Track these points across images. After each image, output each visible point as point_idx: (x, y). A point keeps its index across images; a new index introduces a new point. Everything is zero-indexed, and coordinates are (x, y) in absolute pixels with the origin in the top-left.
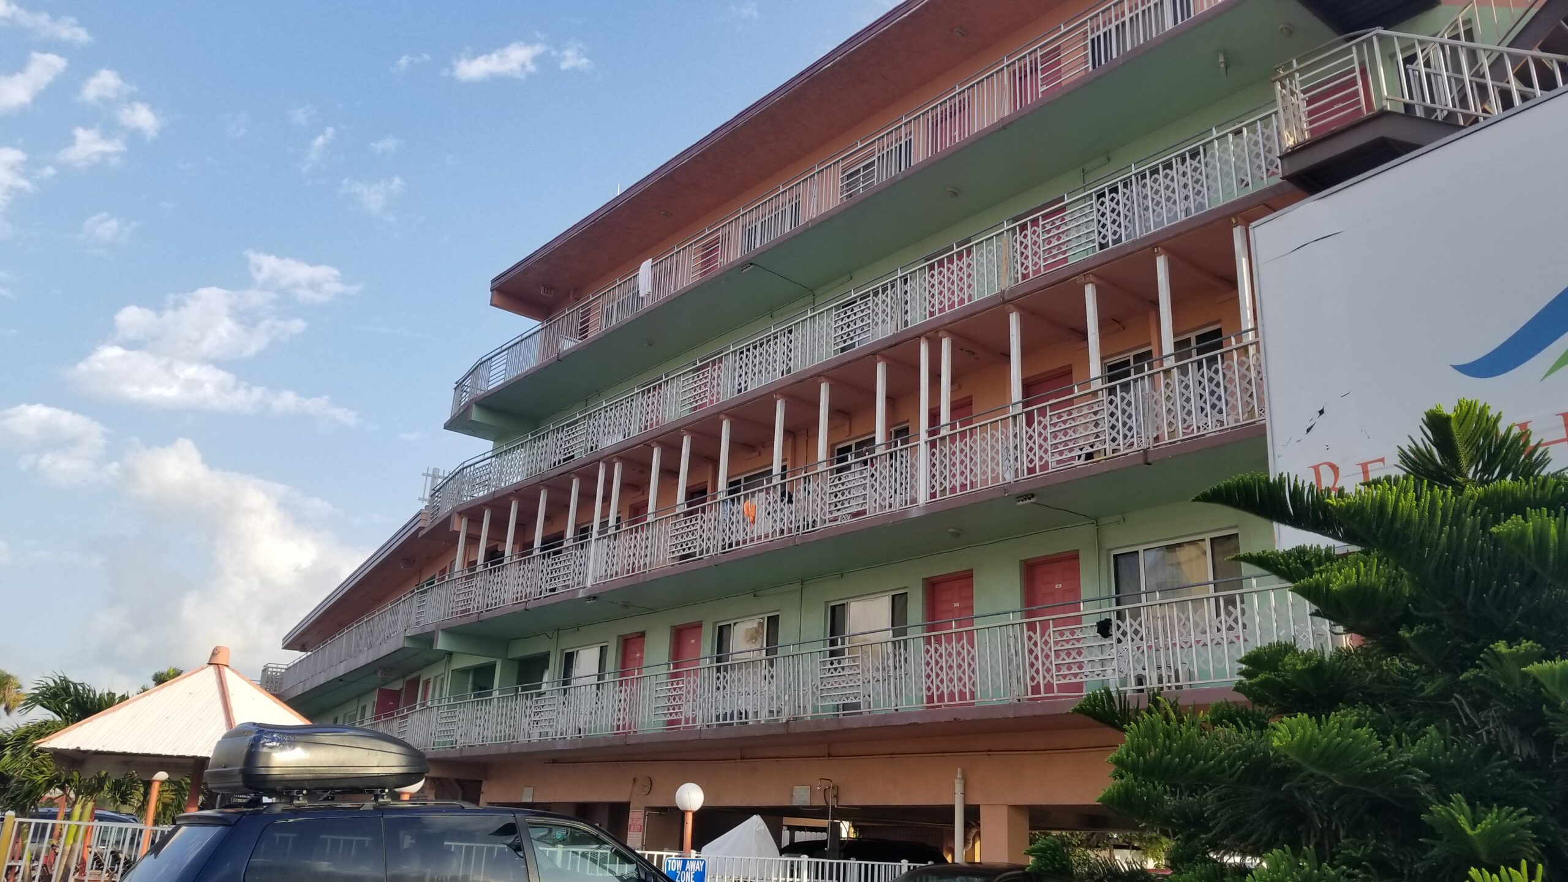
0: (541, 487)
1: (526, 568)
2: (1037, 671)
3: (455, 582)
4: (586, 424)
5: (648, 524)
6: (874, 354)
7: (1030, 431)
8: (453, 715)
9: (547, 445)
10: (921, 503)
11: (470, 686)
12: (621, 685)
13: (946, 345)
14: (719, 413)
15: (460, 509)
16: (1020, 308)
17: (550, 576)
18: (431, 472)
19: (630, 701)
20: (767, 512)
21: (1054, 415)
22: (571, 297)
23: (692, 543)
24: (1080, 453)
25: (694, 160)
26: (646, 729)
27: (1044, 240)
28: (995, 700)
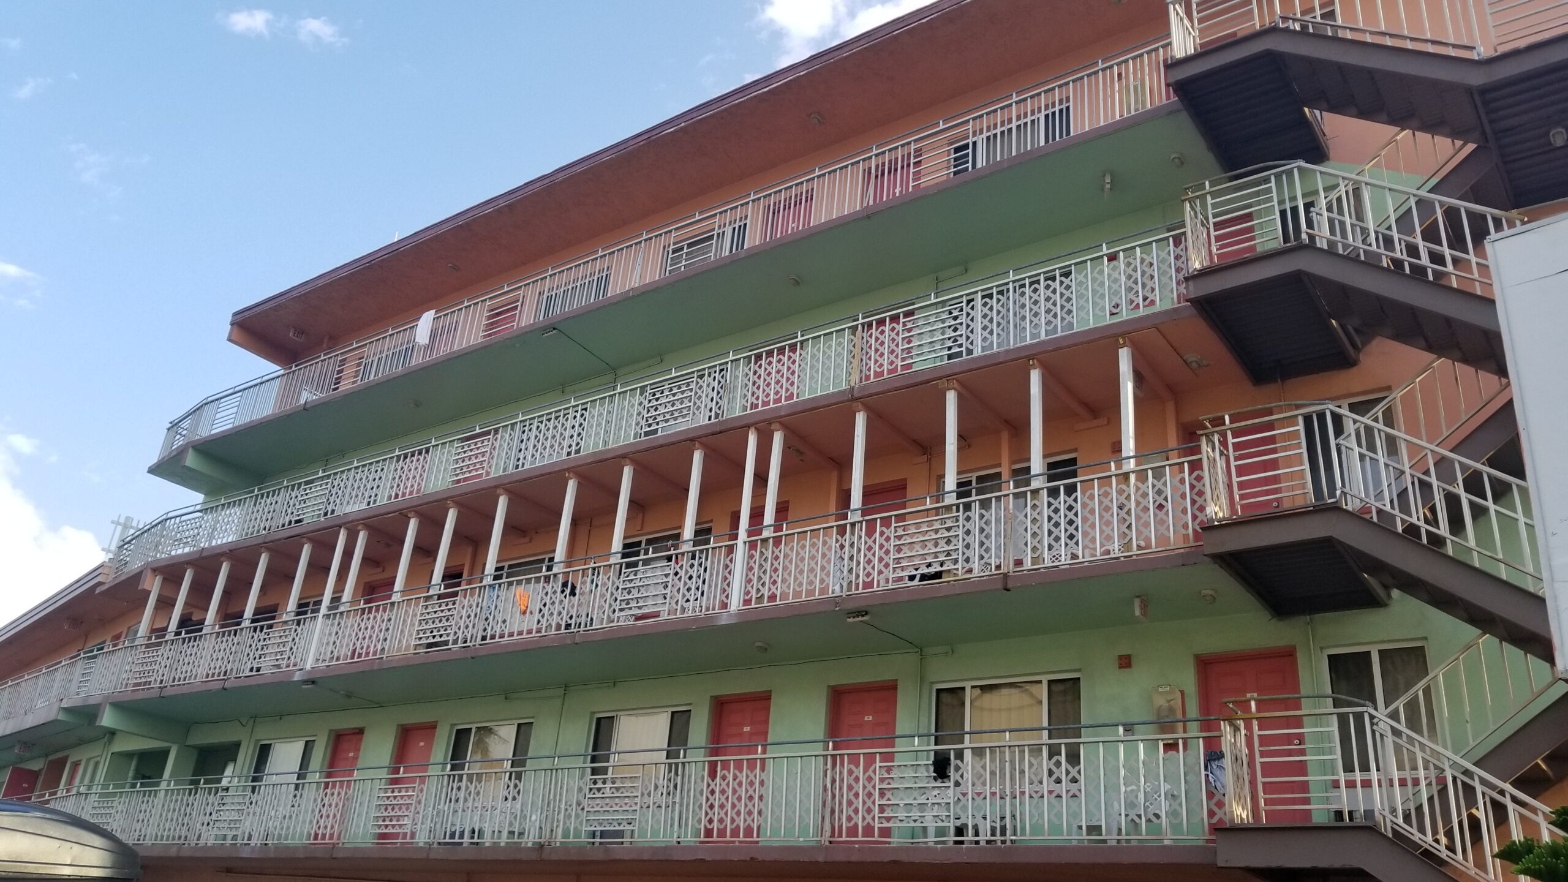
0: (263, 549)
1: (230, 640)
2: (856, 811)
3: (136, 649)
4: (330, 484)
5: (393, 604)
6: (692, 440)
7: (870, 542)
8: (110, 805)
9: (276, 502)
10: (733, 608)
11: (131, 774)
12: (326, 787)
13: (778, 439)
14: (496, 487)
15: (155, 565)
16: (868, 408)
17: (259, 652)
18: (122, 521)
19: (343, 807)
20: (543, 602)
21: (899, 527)
22: (325, 345)
23: (446, 630)
24: (914, 573)
25: (499, 211)
26: (359, 841)
27: (903, 339)
28: (801, 839)
